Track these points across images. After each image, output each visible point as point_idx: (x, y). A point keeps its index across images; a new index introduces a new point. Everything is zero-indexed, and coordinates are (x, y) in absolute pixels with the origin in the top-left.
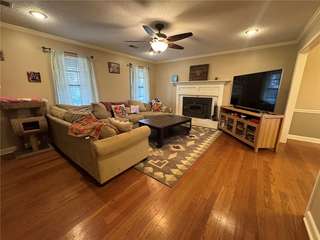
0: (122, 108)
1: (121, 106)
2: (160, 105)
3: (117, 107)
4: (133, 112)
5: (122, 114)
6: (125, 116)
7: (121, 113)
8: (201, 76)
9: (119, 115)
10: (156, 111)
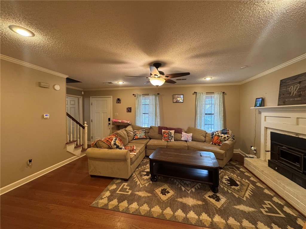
0: (170, 133)
1: (169, 132)
2: (223, 138)
3: (166, 132)
4: (184, 140)
5: (168, 139)
6: (170, 141)
7: (167, 137)
8: (300, 96)
9: (165, 139)
10: (215, 144)
